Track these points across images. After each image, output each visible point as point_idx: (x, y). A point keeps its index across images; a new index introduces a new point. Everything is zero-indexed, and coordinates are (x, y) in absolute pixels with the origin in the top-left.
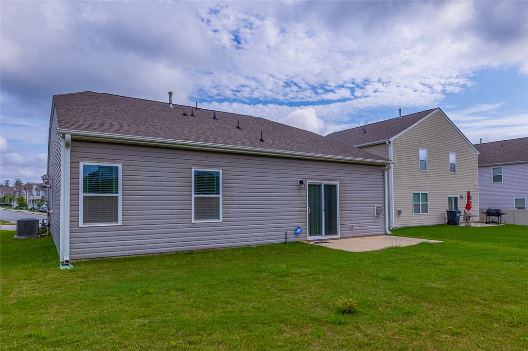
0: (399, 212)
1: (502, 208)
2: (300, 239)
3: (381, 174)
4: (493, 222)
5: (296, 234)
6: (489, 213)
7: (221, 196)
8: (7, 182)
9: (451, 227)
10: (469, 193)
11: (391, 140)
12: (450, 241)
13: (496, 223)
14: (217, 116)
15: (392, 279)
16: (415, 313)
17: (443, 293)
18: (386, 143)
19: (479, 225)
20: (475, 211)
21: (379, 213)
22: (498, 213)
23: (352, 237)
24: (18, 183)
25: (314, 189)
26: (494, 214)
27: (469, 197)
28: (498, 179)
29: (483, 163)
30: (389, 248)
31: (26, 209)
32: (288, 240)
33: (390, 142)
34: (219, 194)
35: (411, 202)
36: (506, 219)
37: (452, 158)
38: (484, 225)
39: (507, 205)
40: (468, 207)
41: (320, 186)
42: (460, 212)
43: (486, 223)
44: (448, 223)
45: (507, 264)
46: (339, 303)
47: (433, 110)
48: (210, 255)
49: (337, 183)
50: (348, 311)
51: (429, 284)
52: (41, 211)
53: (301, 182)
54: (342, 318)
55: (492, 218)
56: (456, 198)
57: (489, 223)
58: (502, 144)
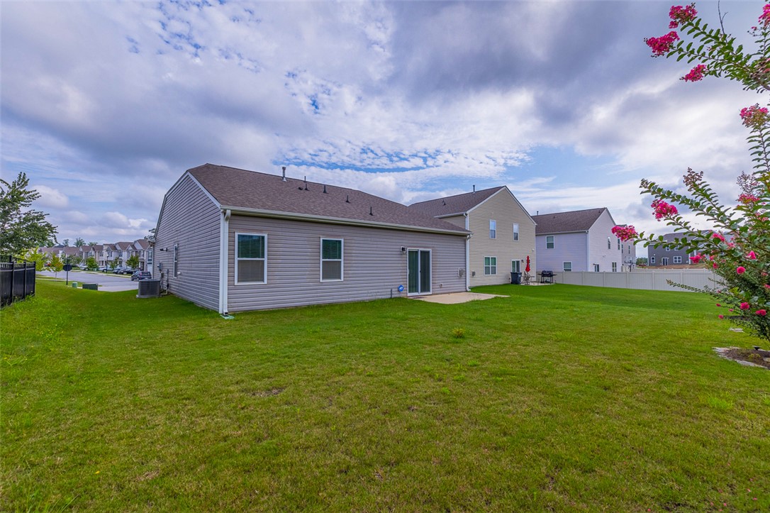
0: (474, 274)
1: (554, 271)
2: (402, 295)
3: (463, 242)
4: (546, 282)
5: (399, 291)
6: (544, 274)
7: (342, 260)
8: (66, 241)
9: (514, 286)
10: (528, 257)
11: (468, 212)
12: (516, 296)
13: (549, 282)
14: (327, 191)
15: (481, 320)
16: (500, 337)
17: (514, 327)
18: (463, 215)
19: (536, 284)
20: (533, 273)
21: (462, 274)
22: (550, 275)
23: (441, 294)
24: (79, 243)
25: (413, 254)
26: (547, 276)
27: (528, 261)
28: (550, 246)
29: (540, 232)
30: (472, 301)
31: (98, 270)
32: (393, 296)
33: (466, 215)
34: (340, 258)
35: (483, 265)
36: (557, 279)
37: (516, 228)
38: (540, 284)
39: (557, 268)
40: (528, 269)
41: (417, 252)
42: (521, 273)
43: (541, 282)
44: (512, 283)
45: (555, 310)
46: (454, 332)
47: (501, 188)
48: (337, 308)
49: (430, 250)
50: (460, 336)
51: (506, 323)
52: (116, 273)
53: (403, 249)
54: (458, 340)
55: (546, 278)
56: (518, 262)
57: (543, 282)
58: (554, 216)
